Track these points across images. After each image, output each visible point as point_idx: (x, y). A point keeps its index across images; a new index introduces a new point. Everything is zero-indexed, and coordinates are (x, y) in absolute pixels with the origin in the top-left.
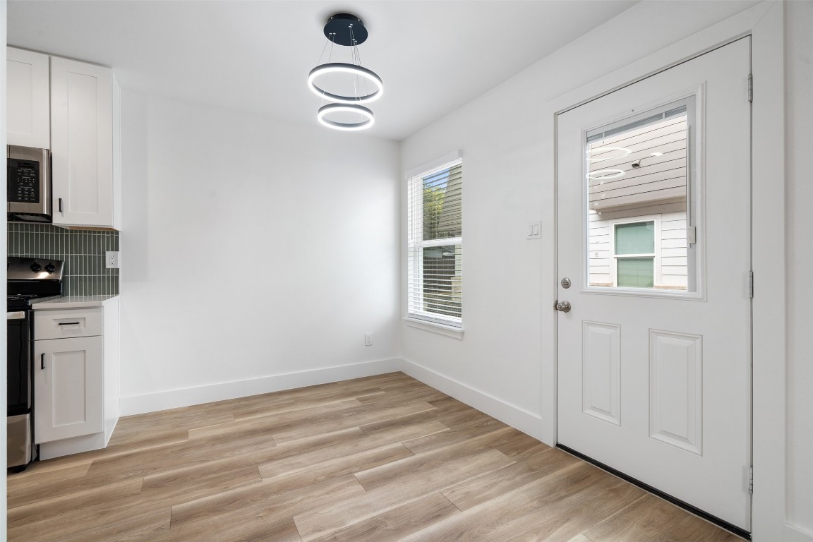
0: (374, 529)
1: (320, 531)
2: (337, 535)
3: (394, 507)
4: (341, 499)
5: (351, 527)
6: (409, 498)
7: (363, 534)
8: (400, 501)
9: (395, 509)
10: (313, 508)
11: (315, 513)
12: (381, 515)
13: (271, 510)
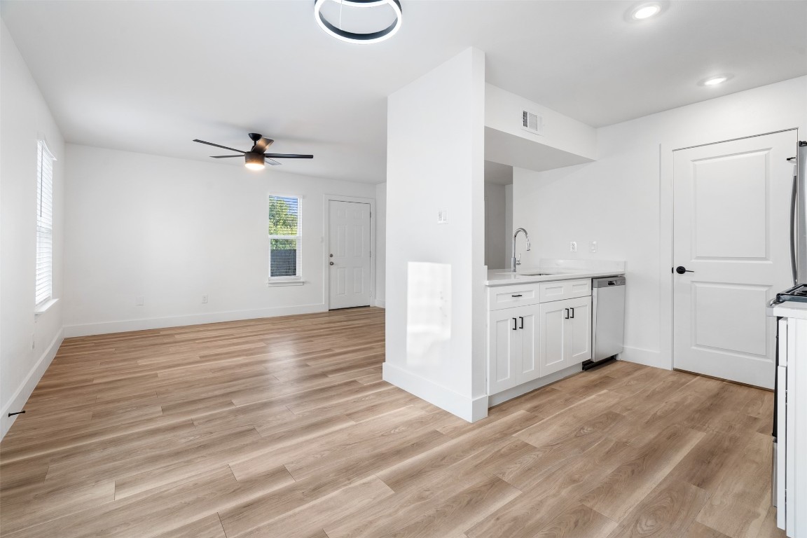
0: (314, 490)
1: (364, 484)
2: (348, 482)
3: (291, 513)
4: (352, 516)
5: (337, 489)
6: (270, 525)
7: (325, 484)
8: (283, 520)
9: (290, 509)
10: (380, 503)
11: (374, 499)
12: (307, 502)
13: (421, 498)
